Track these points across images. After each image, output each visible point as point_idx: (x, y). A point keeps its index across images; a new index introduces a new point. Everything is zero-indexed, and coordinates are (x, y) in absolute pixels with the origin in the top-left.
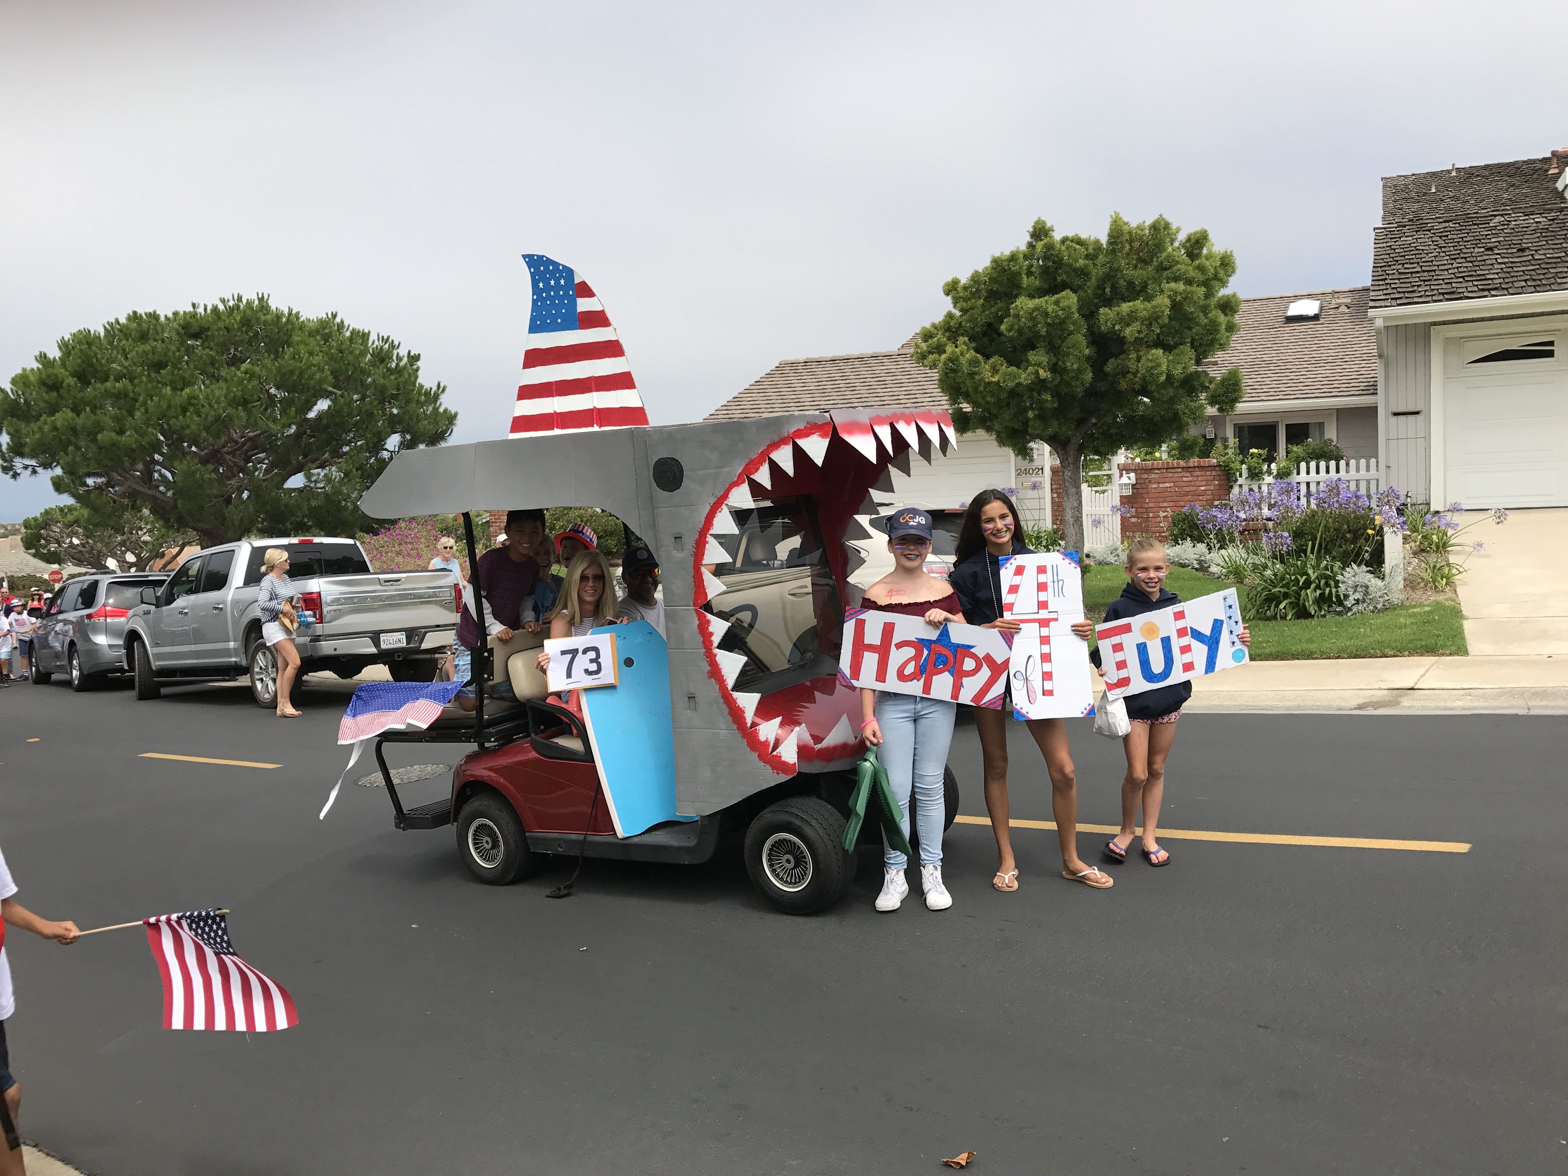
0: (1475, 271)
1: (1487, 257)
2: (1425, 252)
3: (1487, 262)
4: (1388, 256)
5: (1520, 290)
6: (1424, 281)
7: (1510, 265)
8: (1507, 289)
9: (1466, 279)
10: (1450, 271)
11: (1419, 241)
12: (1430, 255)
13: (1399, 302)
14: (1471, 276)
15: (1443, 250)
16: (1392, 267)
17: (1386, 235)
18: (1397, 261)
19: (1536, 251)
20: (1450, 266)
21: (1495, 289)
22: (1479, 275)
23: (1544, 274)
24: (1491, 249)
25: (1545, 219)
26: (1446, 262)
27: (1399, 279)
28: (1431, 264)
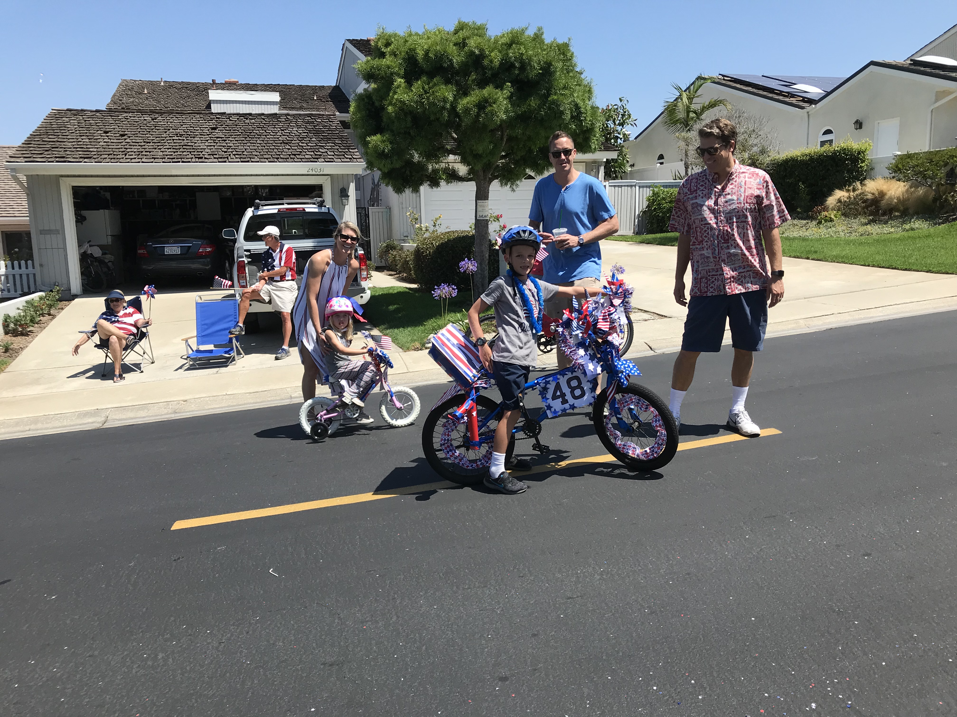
0: (87, 145)
1: (100, 137)
2: (69, 129)
3: (99, 140)
4: (43, 129)
5: (101, 160)
6: (53, 148)
7: (109, 144)
8: (95, 158)
9: (78, 149)
10: (73, 143)
11: (72, 121)
12: (70, 131)
13: (26, 160)
14: (83, 148)
15: (80, 129)
16: (42, 136)
17: (55, 115)
18: (47, 133)
19: (129, 137)
20: (75, 140)
21: (90, 158)
22: (87, 148)
23: (122, 152)
24: (106, 132)
25: (150, 119)
26: (74, 137)
27: (39, 145)
28: (65, 137)
